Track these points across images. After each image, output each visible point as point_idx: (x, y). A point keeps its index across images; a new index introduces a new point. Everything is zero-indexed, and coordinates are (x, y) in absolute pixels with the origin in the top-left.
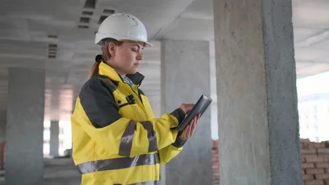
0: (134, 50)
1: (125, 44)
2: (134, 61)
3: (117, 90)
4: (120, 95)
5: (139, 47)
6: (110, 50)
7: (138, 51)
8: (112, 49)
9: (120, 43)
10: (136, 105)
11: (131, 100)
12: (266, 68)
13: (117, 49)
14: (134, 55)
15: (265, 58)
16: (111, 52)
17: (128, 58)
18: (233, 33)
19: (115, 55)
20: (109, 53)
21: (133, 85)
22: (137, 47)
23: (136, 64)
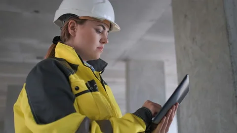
0: (98, 31)
1: (87, 23)
2: (98, 44)
3: (75, 74)
4: (78, 81)
5: (104, 28)
6: (69, 28)
7: (102, 33)
8: (73, 28)
9: (82, 21)
10: (98, 93)
11: (92, 86)
12: (232, 66)
13: (79, 28)
14: (98, 37)
15: (231, 56)
16: (70, 31)
17: (91, 40)
18: (193, 39)
19: (75, 36)
20: (68, 32)
21: (95, 72)
22: (101, 29)
23: (99, 48)
